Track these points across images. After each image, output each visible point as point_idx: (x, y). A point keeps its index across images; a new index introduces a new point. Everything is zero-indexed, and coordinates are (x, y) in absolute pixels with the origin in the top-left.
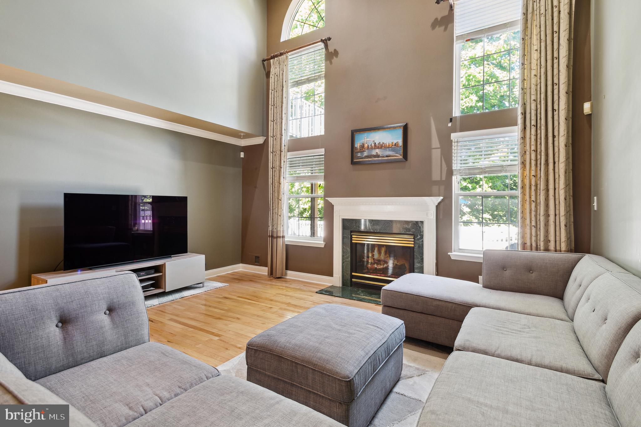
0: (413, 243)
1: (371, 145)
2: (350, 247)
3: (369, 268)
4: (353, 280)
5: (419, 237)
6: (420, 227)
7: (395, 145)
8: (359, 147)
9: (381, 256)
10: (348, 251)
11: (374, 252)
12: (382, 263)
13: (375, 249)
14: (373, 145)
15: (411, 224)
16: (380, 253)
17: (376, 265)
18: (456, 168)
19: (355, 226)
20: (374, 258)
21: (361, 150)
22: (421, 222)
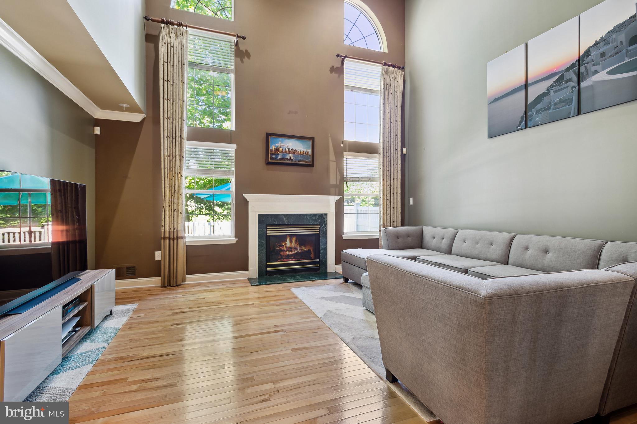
0: (318, 230)
1: (285, 150)
2: (265, 240)
3: (282, 255)
4: (268, 269)
5: (324, 225)
6: (324, 218)
7: (306, 153)
8: (273, 149)
9: (293, 244)
10: (263, 244)
11: (286, 242)
12: (293, 250)
13: (287, 239)
14: (287, 150)
15: (318, 216)
16: (291, 242)
17: (288, 252)
18: (346, 176)
19: (270, 221)
20: (286, 246)
21: (275, 152)
22: (325, 214)
